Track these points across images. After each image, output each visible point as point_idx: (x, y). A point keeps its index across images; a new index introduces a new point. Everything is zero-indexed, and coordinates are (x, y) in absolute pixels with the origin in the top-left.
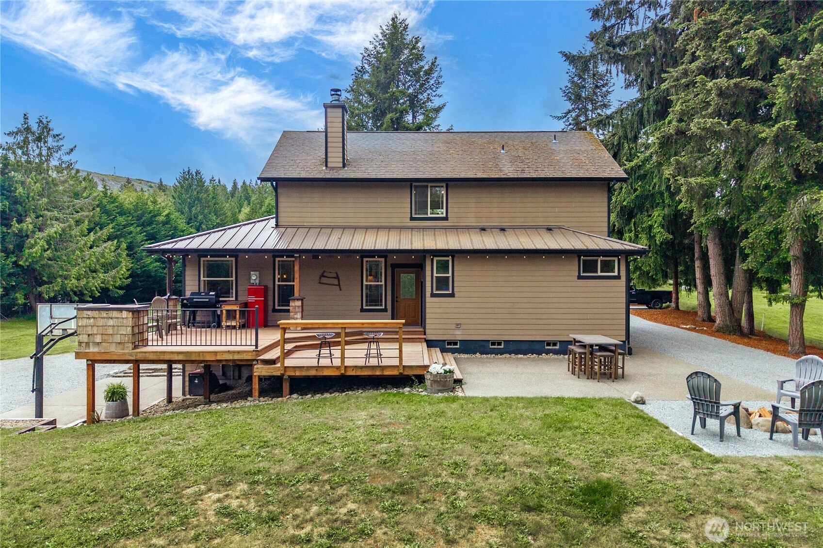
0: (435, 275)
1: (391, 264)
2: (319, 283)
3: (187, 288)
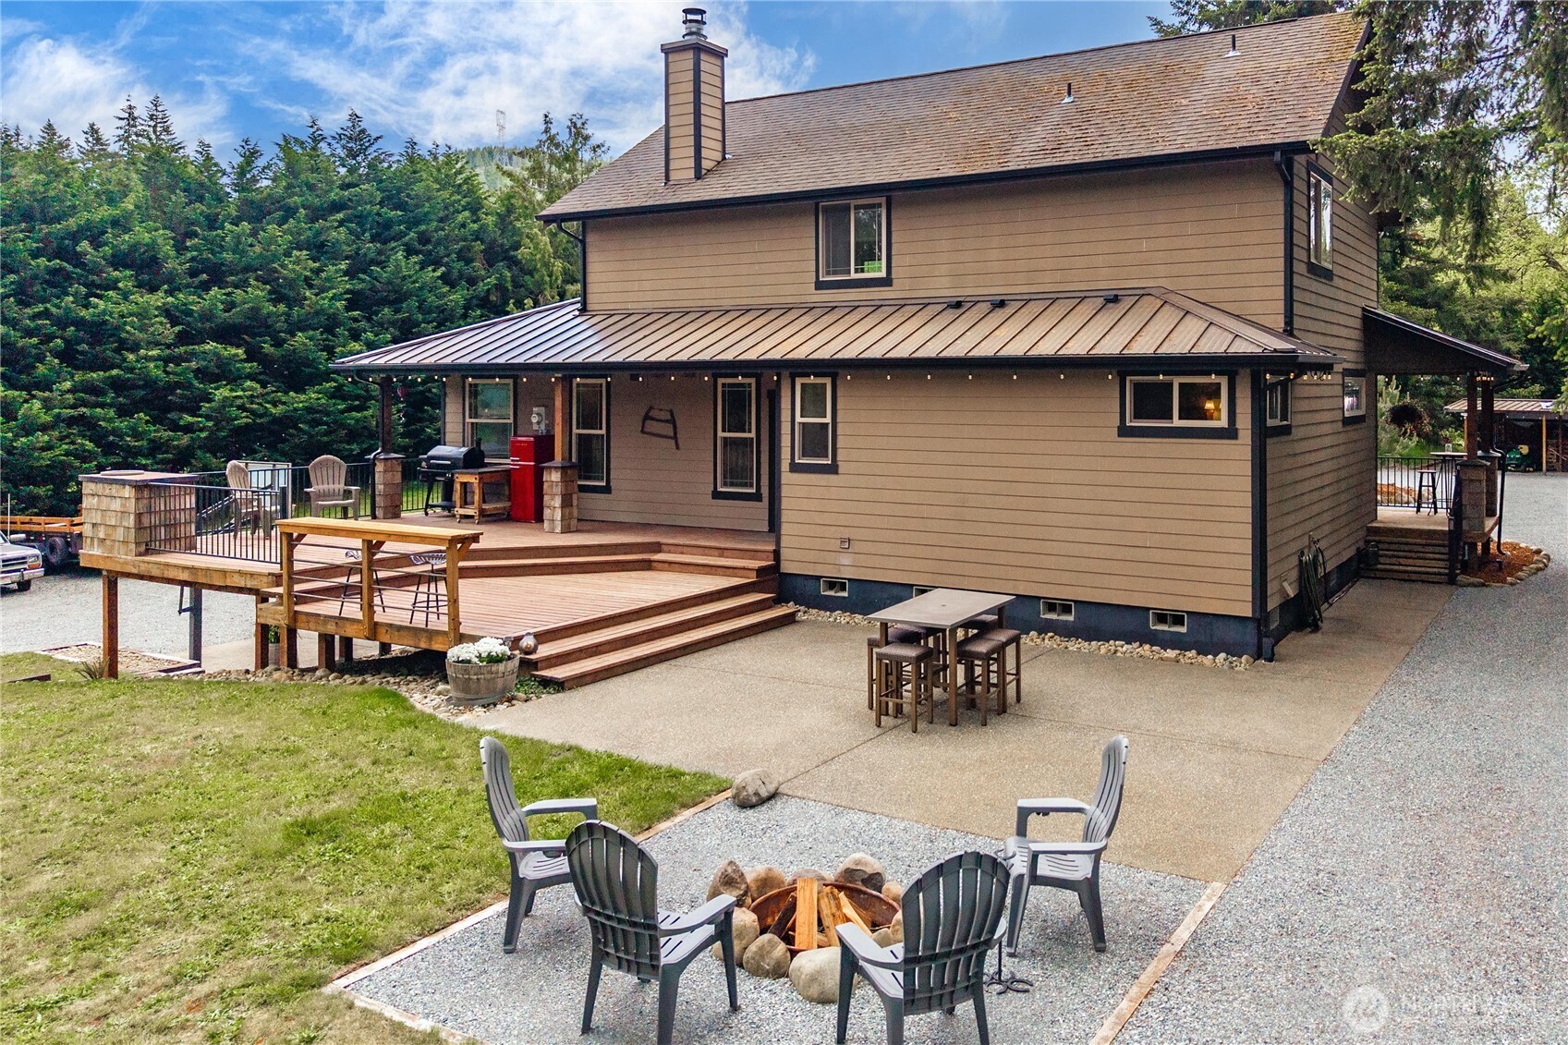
0: (798, 419)
2: (643, 431)
3: (449, 437)
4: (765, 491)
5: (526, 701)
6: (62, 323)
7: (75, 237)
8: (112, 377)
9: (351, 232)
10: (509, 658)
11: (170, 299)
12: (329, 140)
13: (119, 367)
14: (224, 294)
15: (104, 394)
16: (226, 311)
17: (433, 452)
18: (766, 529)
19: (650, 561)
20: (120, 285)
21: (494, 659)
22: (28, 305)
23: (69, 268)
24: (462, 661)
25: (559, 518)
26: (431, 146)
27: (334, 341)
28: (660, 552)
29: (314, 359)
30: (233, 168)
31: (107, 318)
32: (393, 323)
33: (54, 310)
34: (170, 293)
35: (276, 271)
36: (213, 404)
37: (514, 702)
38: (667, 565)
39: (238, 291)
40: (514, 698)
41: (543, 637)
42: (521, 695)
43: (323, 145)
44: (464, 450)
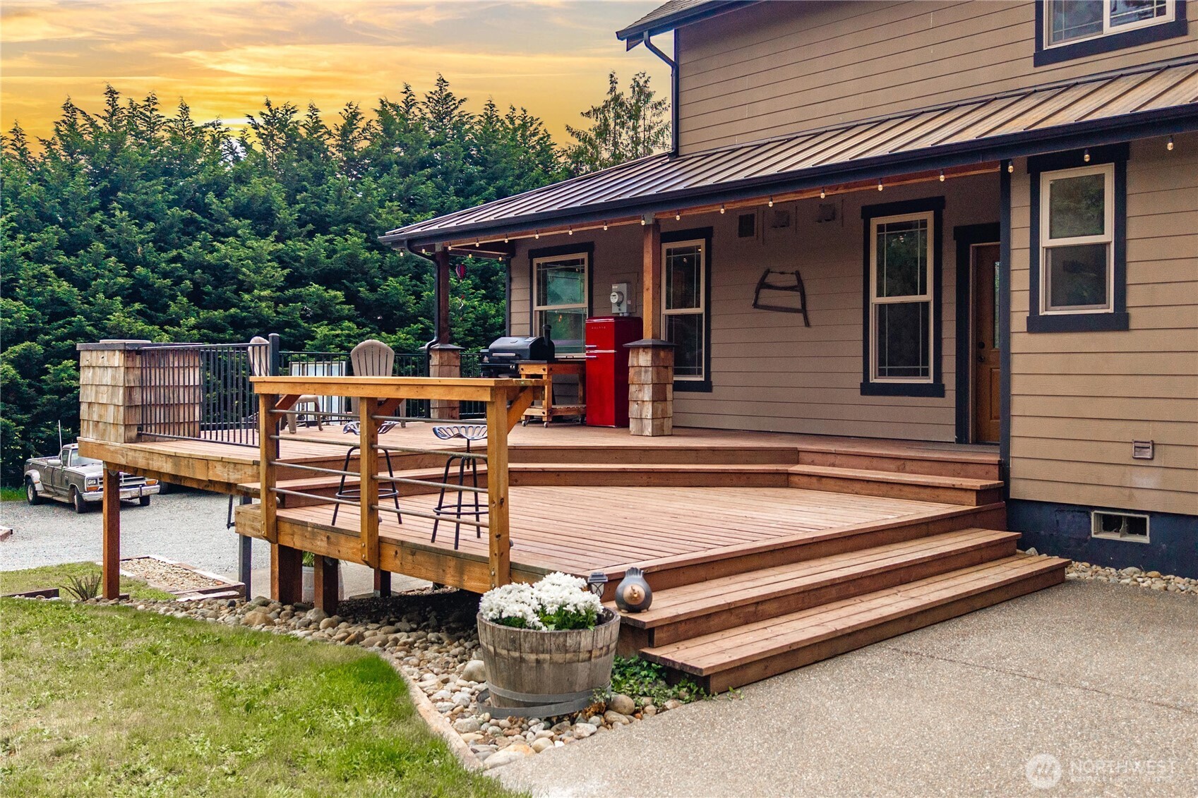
0: (1046, 241)
1: (956, 228)
2: (756, 305)
3: (514, 330)
4: (950, 381)
5: (634, 713)
6: (192, 266)
7: (204, 189)
8: (231, 316)
9: (438, 186)
10: (601, 620)
11: (281, 246)
12: (420, 106)
13: (238, 307)
14: (327, 241)
15: (223, 330)
16: (328, 257)
17: (494, 345)
18: (953, 438)
19: (789, 474)
20: (239, 232)
21: (570, 621)
22: (165, 251)
23: (199, 218)
24: (509, 621)
25: (650, 416)
26: (508, 111)
27: (422, 287)
28: (798, 462)
29: (404, 303)
30: (338, 130)
31: (228, 261)
32: (474, 272)
33: (185, 255)
34: (278, 239)
35: (373, 221)
36: (315, 342)
37: (612, 715)
38: (814, 480)
39: (338, 238)
40: (609, 706)
41: (661, 578)
42: (624, 700)
43: (413, 109)
44: (531, 340)
